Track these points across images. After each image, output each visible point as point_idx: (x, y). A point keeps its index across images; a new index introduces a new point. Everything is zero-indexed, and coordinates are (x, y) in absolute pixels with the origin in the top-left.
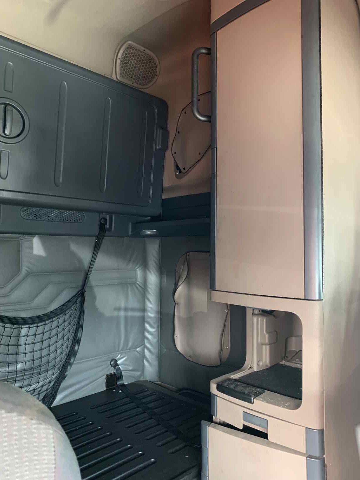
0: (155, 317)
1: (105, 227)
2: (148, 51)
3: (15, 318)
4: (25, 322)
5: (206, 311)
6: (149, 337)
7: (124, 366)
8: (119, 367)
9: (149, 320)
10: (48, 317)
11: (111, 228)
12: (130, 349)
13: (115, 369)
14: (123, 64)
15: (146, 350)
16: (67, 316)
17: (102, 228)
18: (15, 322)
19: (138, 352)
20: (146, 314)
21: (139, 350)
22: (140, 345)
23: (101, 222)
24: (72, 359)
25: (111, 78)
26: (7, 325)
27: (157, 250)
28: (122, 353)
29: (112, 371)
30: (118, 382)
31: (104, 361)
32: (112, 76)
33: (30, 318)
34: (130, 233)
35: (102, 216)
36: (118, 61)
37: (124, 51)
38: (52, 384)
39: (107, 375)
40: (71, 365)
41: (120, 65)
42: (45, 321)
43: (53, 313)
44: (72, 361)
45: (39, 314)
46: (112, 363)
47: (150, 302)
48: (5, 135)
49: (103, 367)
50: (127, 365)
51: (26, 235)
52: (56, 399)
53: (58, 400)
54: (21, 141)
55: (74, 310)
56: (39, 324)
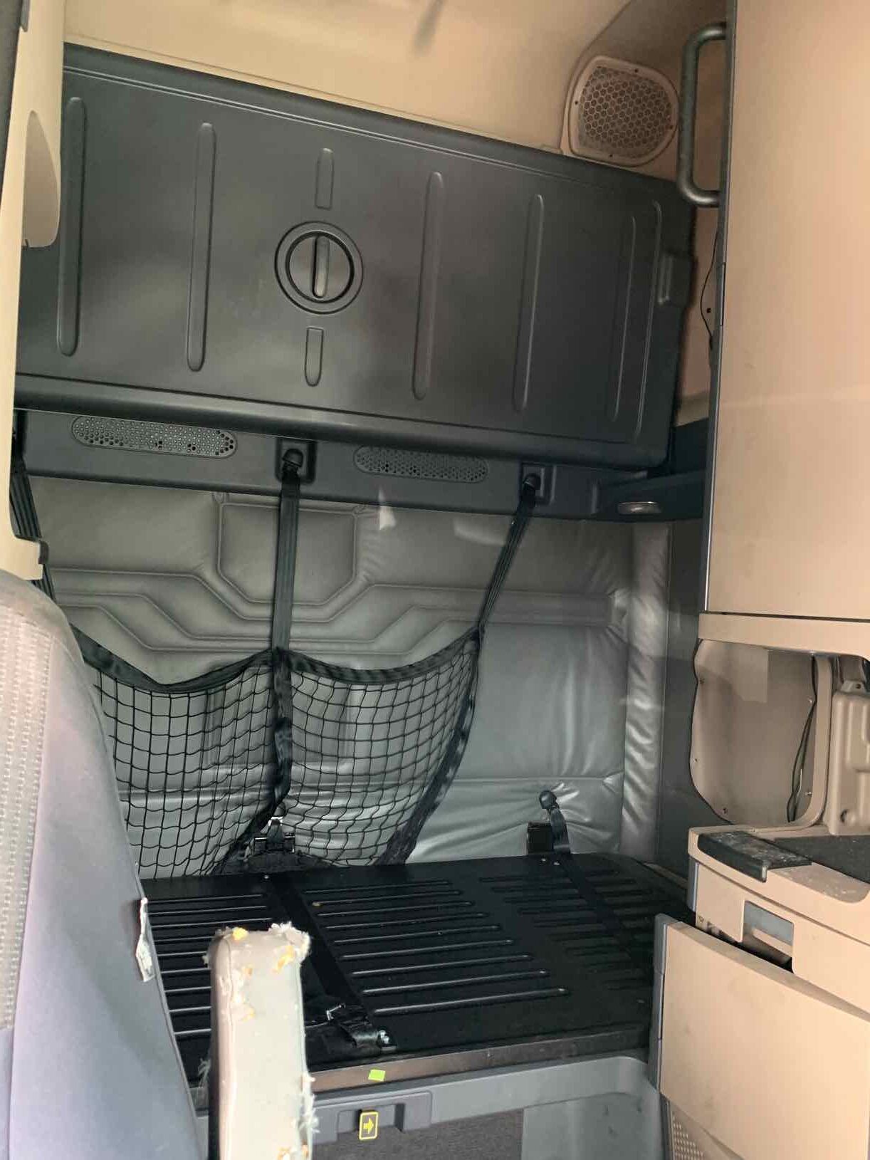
0: (652, 711)
1: (536, 495)
2: (645, 72)
3: (338, 668)
4: (357, 677)
5: (764, 699)
6: (638, 756)
7: (571, 812)
8: (560, 812)
9: (636, 716)
10: (403, 674)
11: (549, 497)
12: (588, 775)
13: (550, 813)
14: (586, 114)
15: (626, 785)
16: (443, 678)
17: (528, 496)
18: (338, 676)
19: (608, 788)
20: (629, 701)
21: (610, 782)
22: (612, 771)
23: (527, 482)
24: (450, 770)
25: (558, 152)
26: (323, 680)
27: (661, 552)
28: (571, 781)
29: (543, 817)
30: (558, 844)
31: (525, 791)
32: (559, 147)
33: (369, 672)
34: (594, 510)
35: (528, 470)
36: (575, 108)
37: (588, 82)
38: (407, 815)
39: (530, 823)
40: (448, 783)
41: (579, 117)
42: (398, 681)
43: (414, 667)
44: (450, 774)
45: (384, 668)
46: (544, 799)
47: (639, 673)
48: (314, 294)
49: (523, 804)
50: (580, 811)
51: (367, 506)
52: (416, 848)
53: (420, 852)
54: (346, 306)
55: (457, 668)
56: (385, 687)
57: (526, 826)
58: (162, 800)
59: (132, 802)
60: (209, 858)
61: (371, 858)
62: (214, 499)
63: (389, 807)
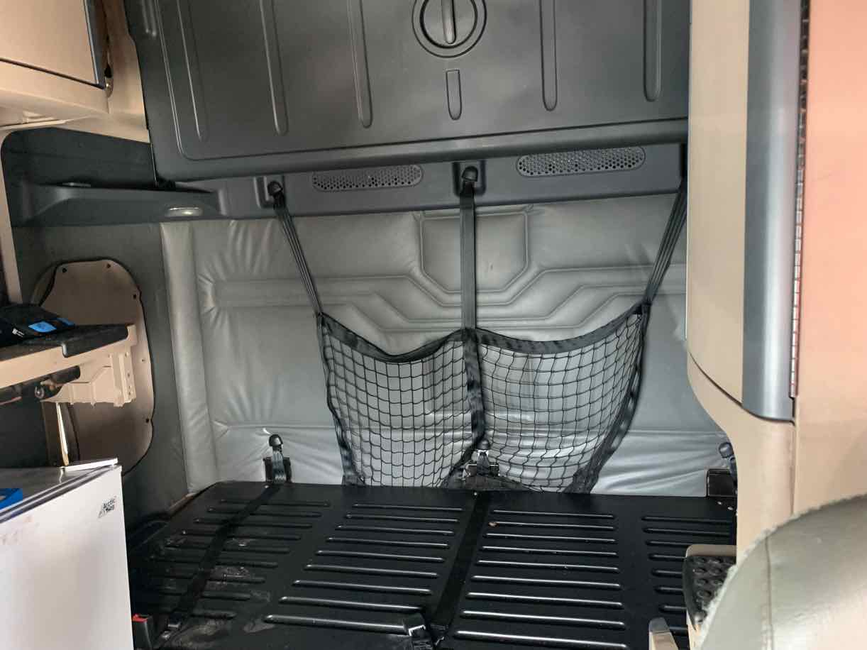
3: (517, 341)
4: (533, 348)
10: (573, 345)
16: (611, 347)
26: (504, 351)
38: (587, 457)
39: (709, 470)
43: (583, 338)
44: (625, 426)
46: (723, 450)
49: (702, 453)
51: (534, 204)
52: (599, 482)
53: (603, 485)
54: (474, 45)
55: (623, 338)
56: (559, 355)
57: (705, 472)
58: (401, 434)
59: (382, 435)
60: (437, 476)
61: (560, 487)
62: (415, 218)
63: (571, 449)
